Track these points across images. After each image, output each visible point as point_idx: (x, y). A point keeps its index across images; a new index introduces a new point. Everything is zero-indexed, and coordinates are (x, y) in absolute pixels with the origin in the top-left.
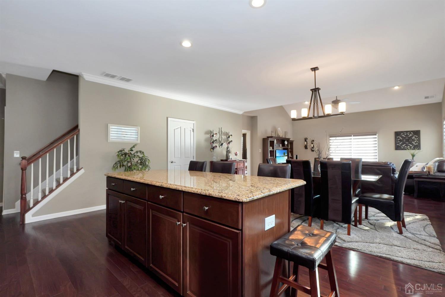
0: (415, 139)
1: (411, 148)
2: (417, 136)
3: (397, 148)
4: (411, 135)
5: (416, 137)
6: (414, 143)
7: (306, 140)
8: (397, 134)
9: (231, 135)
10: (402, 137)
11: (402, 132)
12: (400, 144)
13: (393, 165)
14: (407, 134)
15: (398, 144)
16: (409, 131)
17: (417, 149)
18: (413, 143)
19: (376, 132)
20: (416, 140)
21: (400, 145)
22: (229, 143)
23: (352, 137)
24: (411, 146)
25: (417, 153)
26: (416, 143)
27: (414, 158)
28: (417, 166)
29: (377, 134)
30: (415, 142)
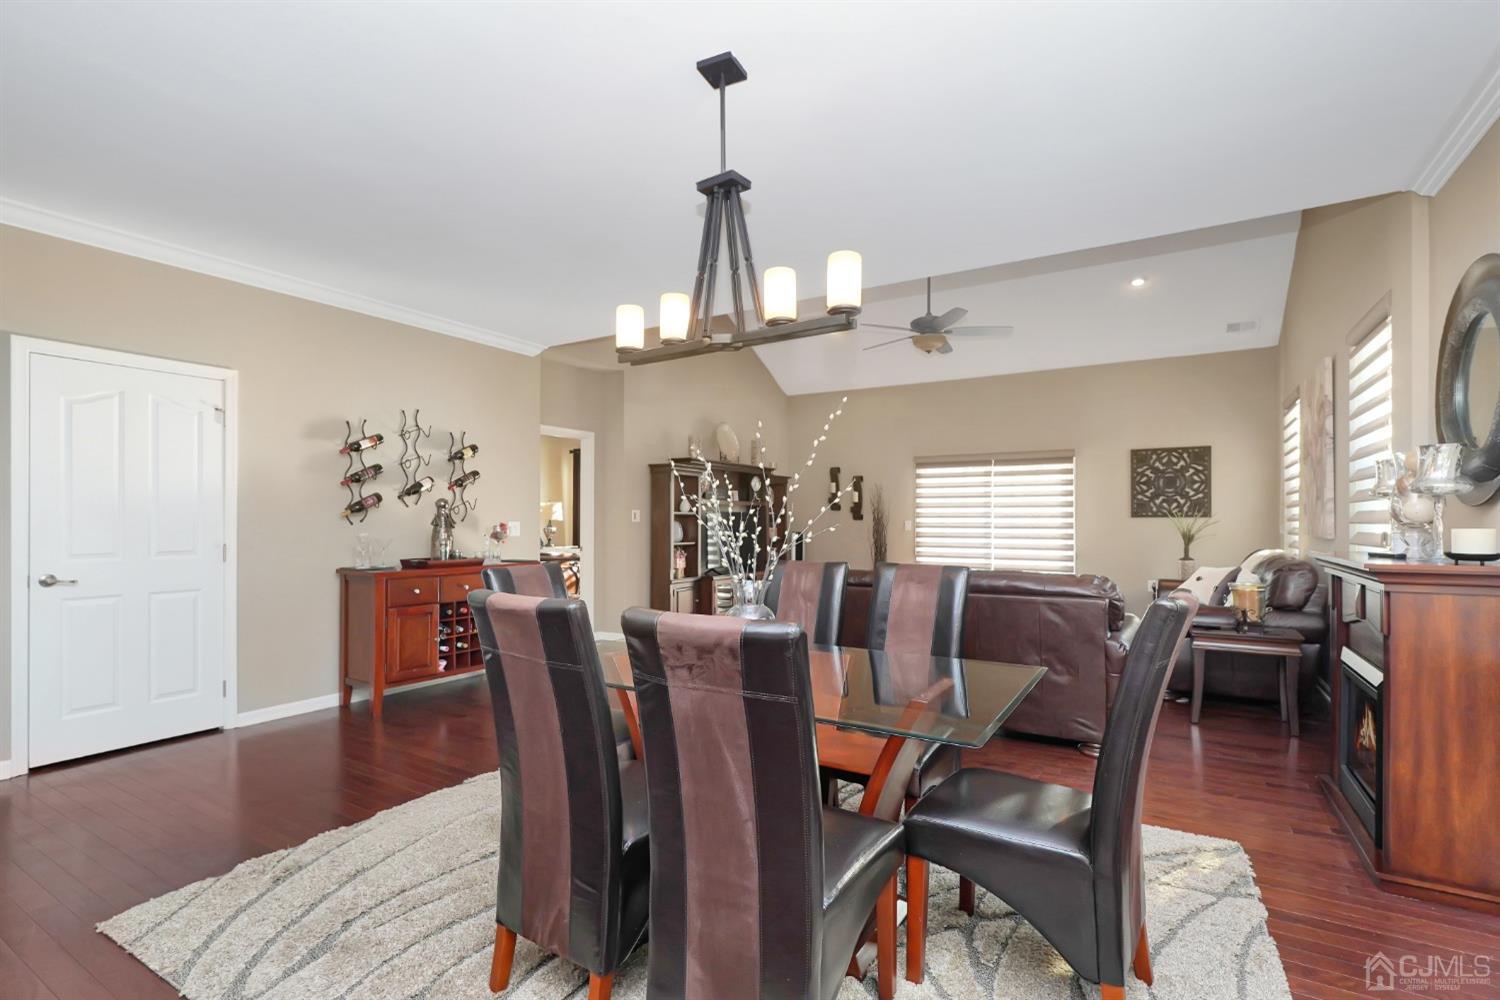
0: (1196, 478)
1: (1181, 511)
2: (1200, 468)
3: (1139, 510)
4: (1182, 463)
5: (1197, 472)
6: (1192, 493)
7: (835, 474)
8: (1139, 457)
9: (474, 448)
10: (1155, 470)
11: (1154, 451)
12: (1148, 494)
13: (1113, 588)
14: (1170, 459)
15: (1140, 497)
16: (1175, 450)
17: (1201, 514)
18: (1188, 493)
19: (1073, 451)
20: (1196, 482)
21: (1146, 499)
22: (460, 483)
23: (994, 469)
24: (1182, 501)
25: (1199, 530)
26: (1197, 491)
27: (1192, 546)
28: (1199, 579)
29: (1074, 459)
30: (1194, 490)
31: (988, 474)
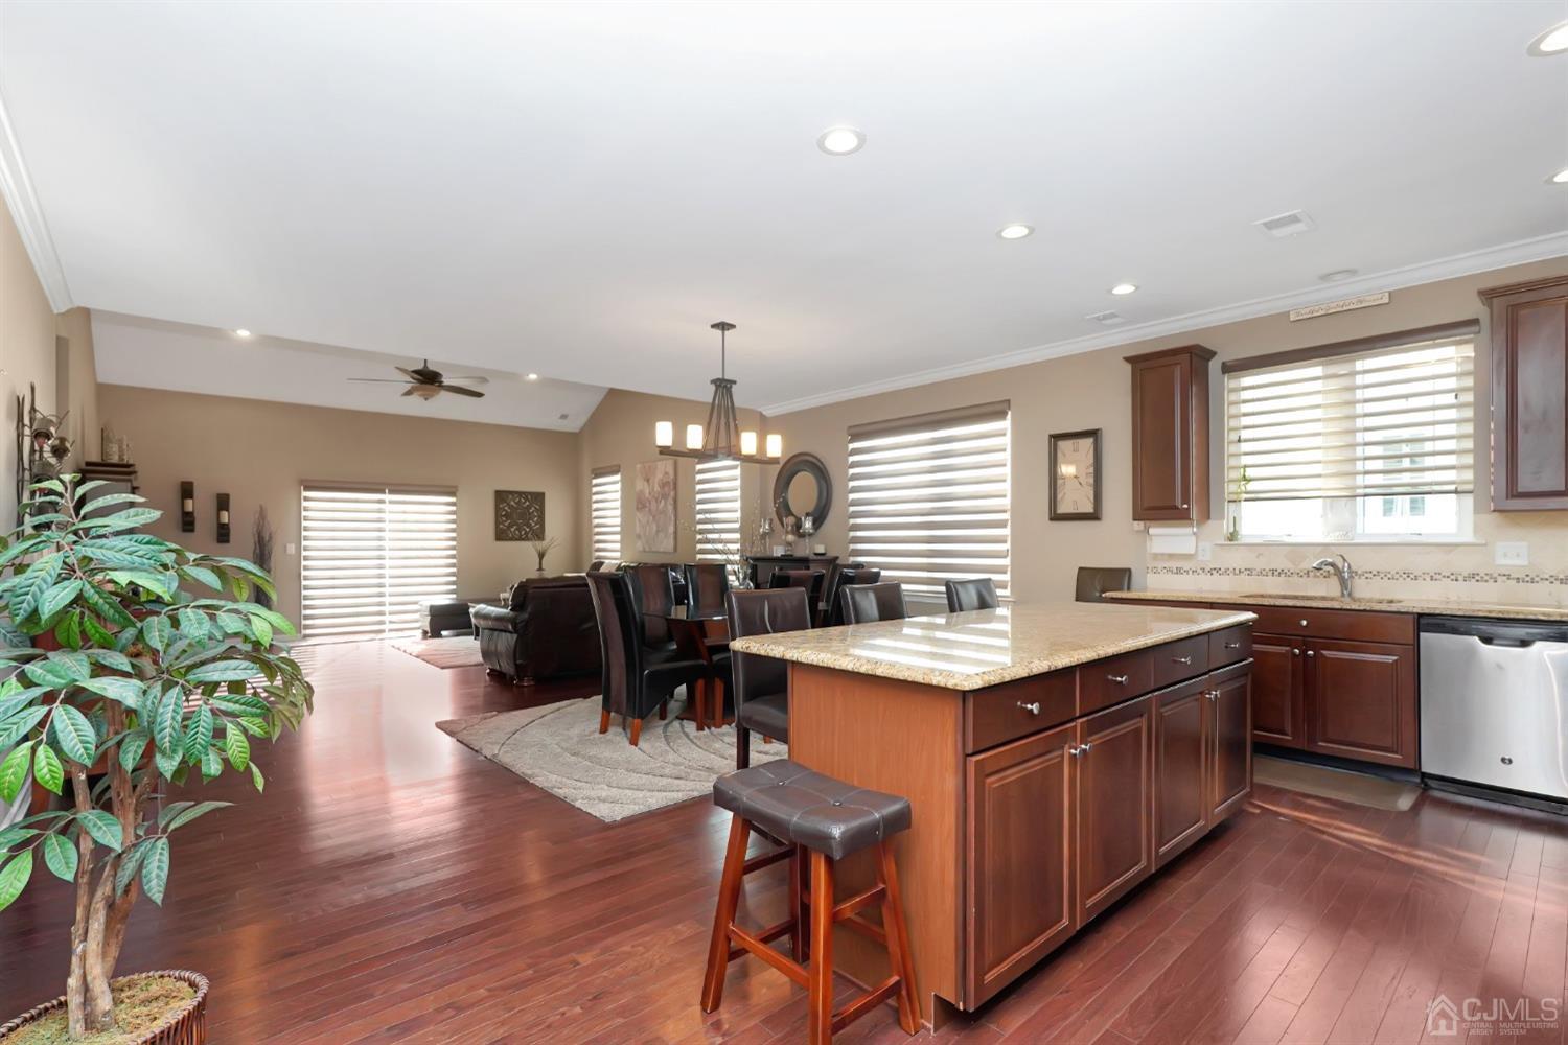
0: (536, 514)
1: (527, 537)
2: (538, 507)
3: (501, 535)
4: (527, 503)
5: (536, 510)
6: (533, 525)
7: (186, 491)
8: (501, 496)
10: (511, 507)
11: (510, 493)
12: (506, 524)
14: (520, 500)
15: (501, 526)
16: (523, 493)
17: (538, 539)
20: (536, 517)
21: (505, 528)
23: (387, 497)
24: (527, 530)
26: (536, 523)
29: (457, 494)
31: (381, 501)
